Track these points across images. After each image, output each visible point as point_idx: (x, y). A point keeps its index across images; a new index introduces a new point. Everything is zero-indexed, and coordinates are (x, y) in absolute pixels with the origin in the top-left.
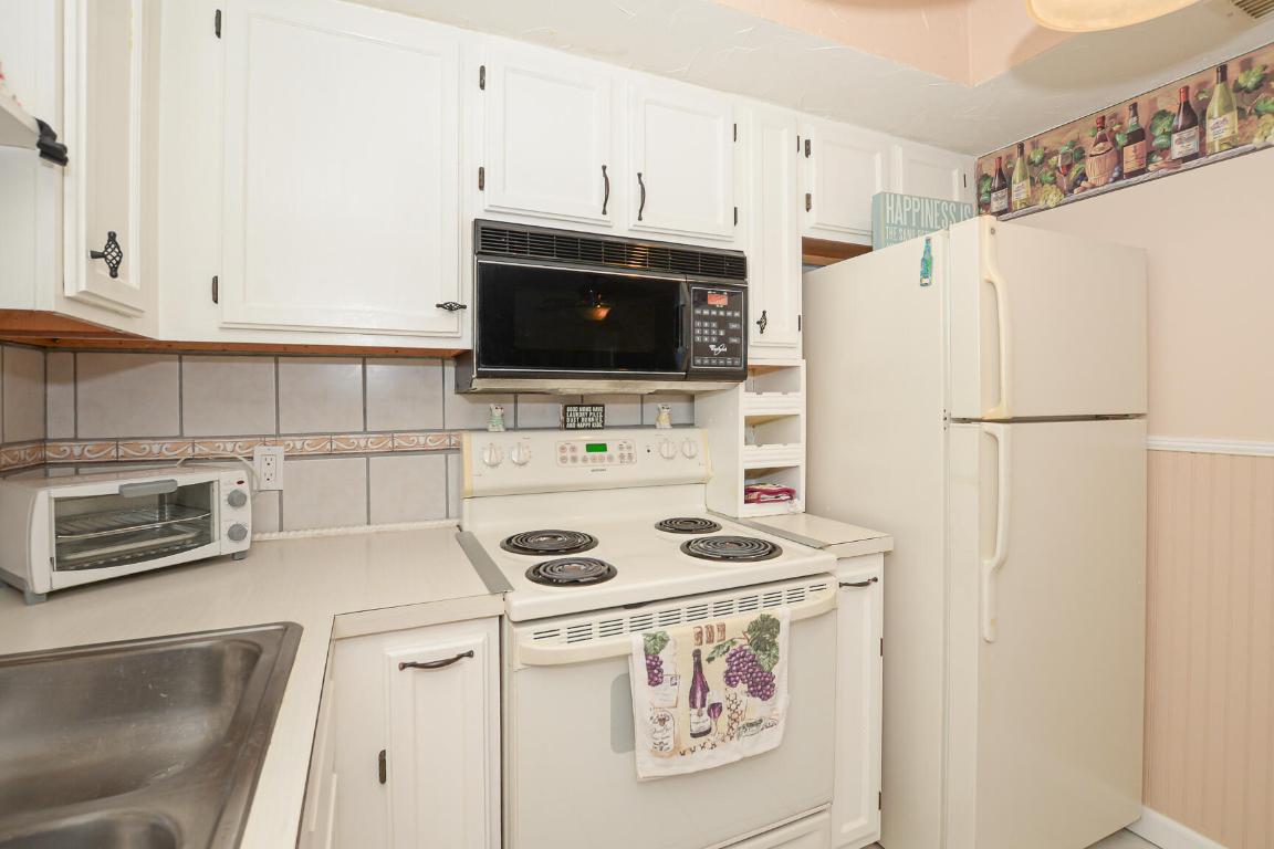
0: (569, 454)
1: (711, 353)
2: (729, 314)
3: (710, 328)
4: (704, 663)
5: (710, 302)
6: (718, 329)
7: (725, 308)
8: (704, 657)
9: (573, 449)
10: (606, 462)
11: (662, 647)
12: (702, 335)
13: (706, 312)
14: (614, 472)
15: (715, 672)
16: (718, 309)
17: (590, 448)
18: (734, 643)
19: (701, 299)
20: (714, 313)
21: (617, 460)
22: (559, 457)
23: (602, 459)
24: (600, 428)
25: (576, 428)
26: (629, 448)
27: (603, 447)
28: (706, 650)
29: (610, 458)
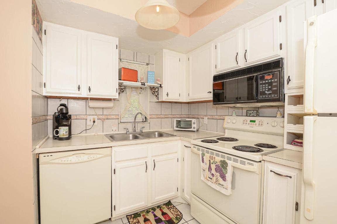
0: (245, 122)
1: (266, 94)
2: (273, 80)
3: (265, 86)
4: (211, 164)
5: (265, 79)
6: (268, 86)
7: (271, 79)
8: (211, 162)
9: (247, 121)
10: (254, 125)
11: (204, 156)
12: (263, 89)
13: (264, 82)
14: (256, 128)
15: (213, 167)
16: (268, 80)
17: (251, 121)
18: (217, 163)
19: (263, 78)
20: (267, 81)
21: (257, 125)
22: (243, 122)
23: (253, 124)
24: (256, 116)
25: (250, 116)
26: (262, 122)
27: (254, 121)
28: (212, 161)
29: (256, 124)
